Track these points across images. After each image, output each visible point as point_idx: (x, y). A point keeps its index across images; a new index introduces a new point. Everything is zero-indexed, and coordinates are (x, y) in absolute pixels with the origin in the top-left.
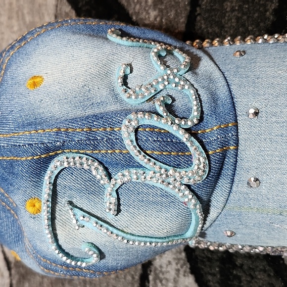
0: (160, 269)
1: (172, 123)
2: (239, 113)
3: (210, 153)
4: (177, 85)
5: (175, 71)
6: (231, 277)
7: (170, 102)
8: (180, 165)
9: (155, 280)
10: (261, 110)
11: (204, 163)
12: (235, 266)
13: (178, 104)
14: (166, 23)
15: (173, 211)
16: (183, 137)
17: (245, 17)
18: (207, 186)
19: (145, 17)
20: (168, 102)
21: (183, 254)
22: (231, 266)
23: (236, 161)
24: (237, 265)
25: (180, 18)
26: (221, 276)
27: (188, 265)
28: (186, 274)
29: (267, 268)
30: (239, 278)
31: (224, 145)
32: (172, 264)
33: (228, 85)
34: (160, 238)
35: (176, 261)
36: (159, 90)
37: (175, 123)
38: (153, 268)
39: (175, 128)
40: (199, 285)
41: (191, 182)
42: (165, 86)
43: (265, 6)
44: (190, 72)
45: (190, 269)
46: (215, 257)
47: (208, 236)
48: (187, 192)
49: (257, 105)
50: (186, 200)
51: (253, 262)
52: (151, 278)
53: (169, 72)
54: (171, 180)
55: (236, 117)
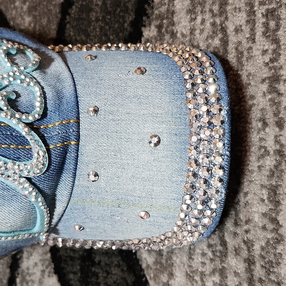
0: (26, 271)
1: (11, 117)
2: (81, 111)
3: (51, 147)
4: (22, 81)
5: (22, 68)
6: (90, 274)
7: (14, 97)
8: (20, 158)
9: (21, 282)
10: (101, 109)
11: (43, 156)
12: (93, 264)
13: (23, 100)
14: (39, 29)
15: (16, 205)
16: (23, 130)
17: (107, 27)
18: (49, 179)
19: (21, 22)
20: (12, 97)
21: (49, 255)
22: (90, 264)
23: (77, 156)
24: (95, 262)
25: (52, 25)
26: (82, 274)
27: (53, 266)
28: (51, 275)
29: (121, 263)
30: (96, 275)
31: (65, 140)
32: (38, 266)
33: (75, 85)
34: (4, 233)
35: (42, 262)
36: (4, 86)
37: (15, 117)
38: (20, 270)
39: (14, 121)
40: (61, 285)
41: (31, 175)
42: (10, 82)
43: (124, 17)
44: (38, 71)
45: (54, 269)
46: (77, 255)
47: (61, 232)
48: (27, 185)
49: (97, 104)
50: (26, 193)
51: (109, 258)
52: (18, 280)
53: (15, 69)
54: (10, 173)
55: (79, 114)
